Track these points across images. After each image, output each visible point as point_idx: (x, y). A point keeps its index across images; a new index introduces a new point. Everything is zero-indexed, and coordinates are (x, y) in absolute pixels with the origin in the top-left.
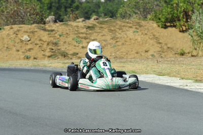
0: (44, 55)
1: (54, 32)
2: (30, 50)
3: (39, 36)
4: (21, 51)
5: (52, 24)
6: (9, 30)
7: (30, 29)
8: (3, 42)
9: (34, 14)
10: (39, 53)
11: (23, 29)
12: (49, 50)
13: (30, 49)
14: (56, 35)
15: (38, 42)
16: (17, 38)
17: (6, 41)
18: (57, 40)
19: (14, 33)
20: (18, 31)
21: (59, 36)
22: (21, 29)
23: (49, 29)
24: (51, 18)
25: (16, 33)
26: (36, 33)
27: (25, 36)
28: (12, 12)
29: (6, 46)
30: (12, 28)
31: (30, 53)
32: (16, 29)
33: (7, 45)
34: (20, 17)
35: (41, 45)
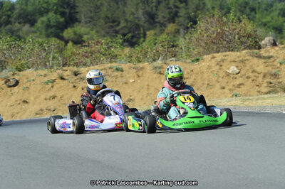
0: (259, 92)
1: (272, 59)
2: (239, 86)
3: (251, 66)
4: (227, 88)
5: (269, 48)
6: (210, 61)
7: (239, 57)
8: (201, 78)
9: (245, 36)
10: (252, 90)
11: (229, 59)
12: (266, 85)
13: (240, 84)
14: (275, 63)
15: (250, 74)
16: (222, 71)
17: (206, 75)
18: (276, 70)
19: (217, 64)
20: (223, 60)
21: (278, 65)
22: (226, 58)
23: (266, 55)
24: (267, 40)
25: (220, 65)
26: (247, 62)
27: (232, 67)
28: (215, 35)
29: (206, 82)
30: (214, 58)
31: (240, 89)
32: (219, 59)
33: (209, 80)
34: (225, 42)
35: (255, 78)
